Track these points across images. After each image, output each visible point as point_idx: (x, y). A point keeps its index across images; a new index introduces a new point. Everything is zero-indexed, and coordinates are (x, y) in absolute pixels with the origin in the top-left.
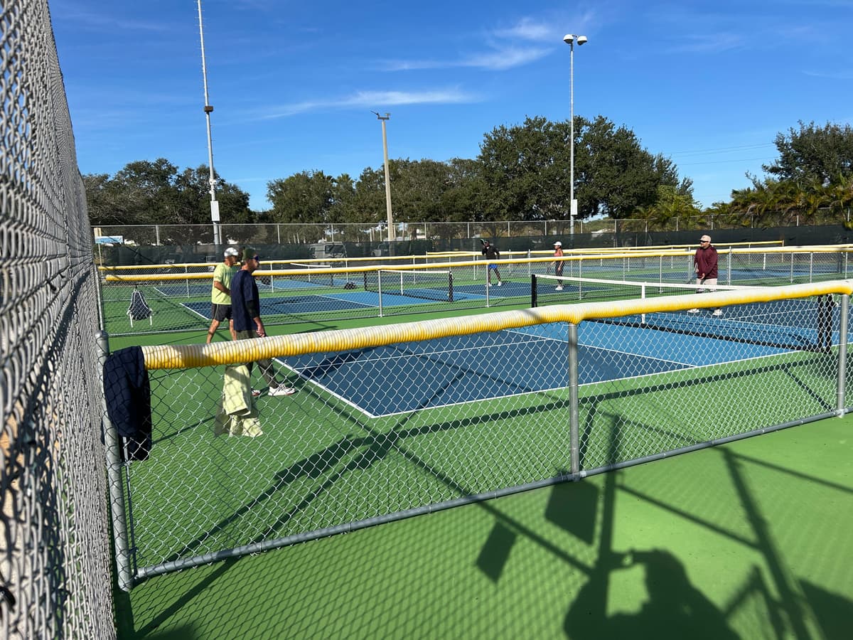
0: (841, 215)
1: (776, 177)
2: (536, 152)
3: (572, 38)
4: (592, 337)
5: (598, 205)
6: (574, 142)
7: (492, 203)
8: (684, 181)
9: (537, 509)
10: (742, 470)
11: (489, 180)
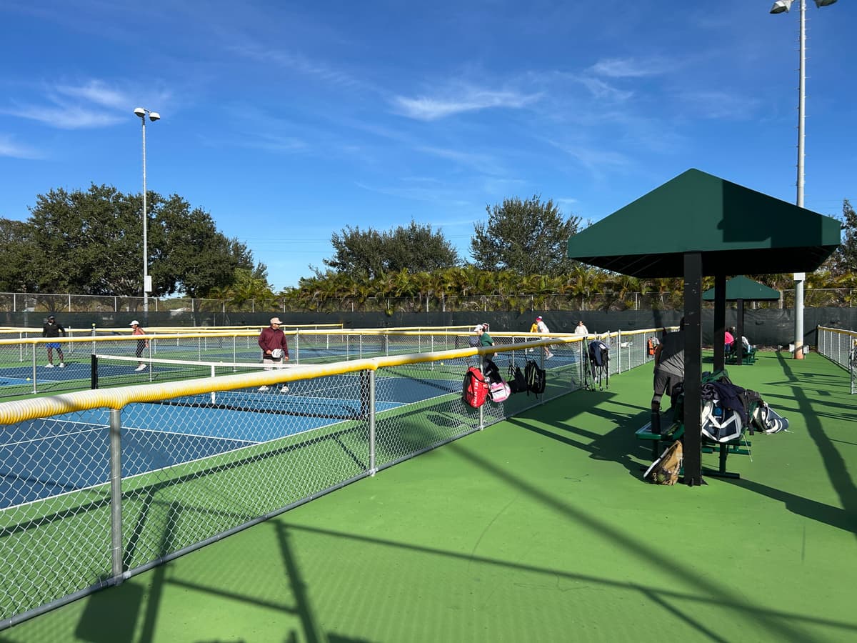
0: (383, 304)
1: (335, 270)
2: (104, 222)
3: (144, 112)
4: (148, 420)
5: (174, 283)
6: (148, 217)
7: (48, 273)
8: (259, 266)
9: (66, 629)
10: (290, 539)
11: (45, 246)
